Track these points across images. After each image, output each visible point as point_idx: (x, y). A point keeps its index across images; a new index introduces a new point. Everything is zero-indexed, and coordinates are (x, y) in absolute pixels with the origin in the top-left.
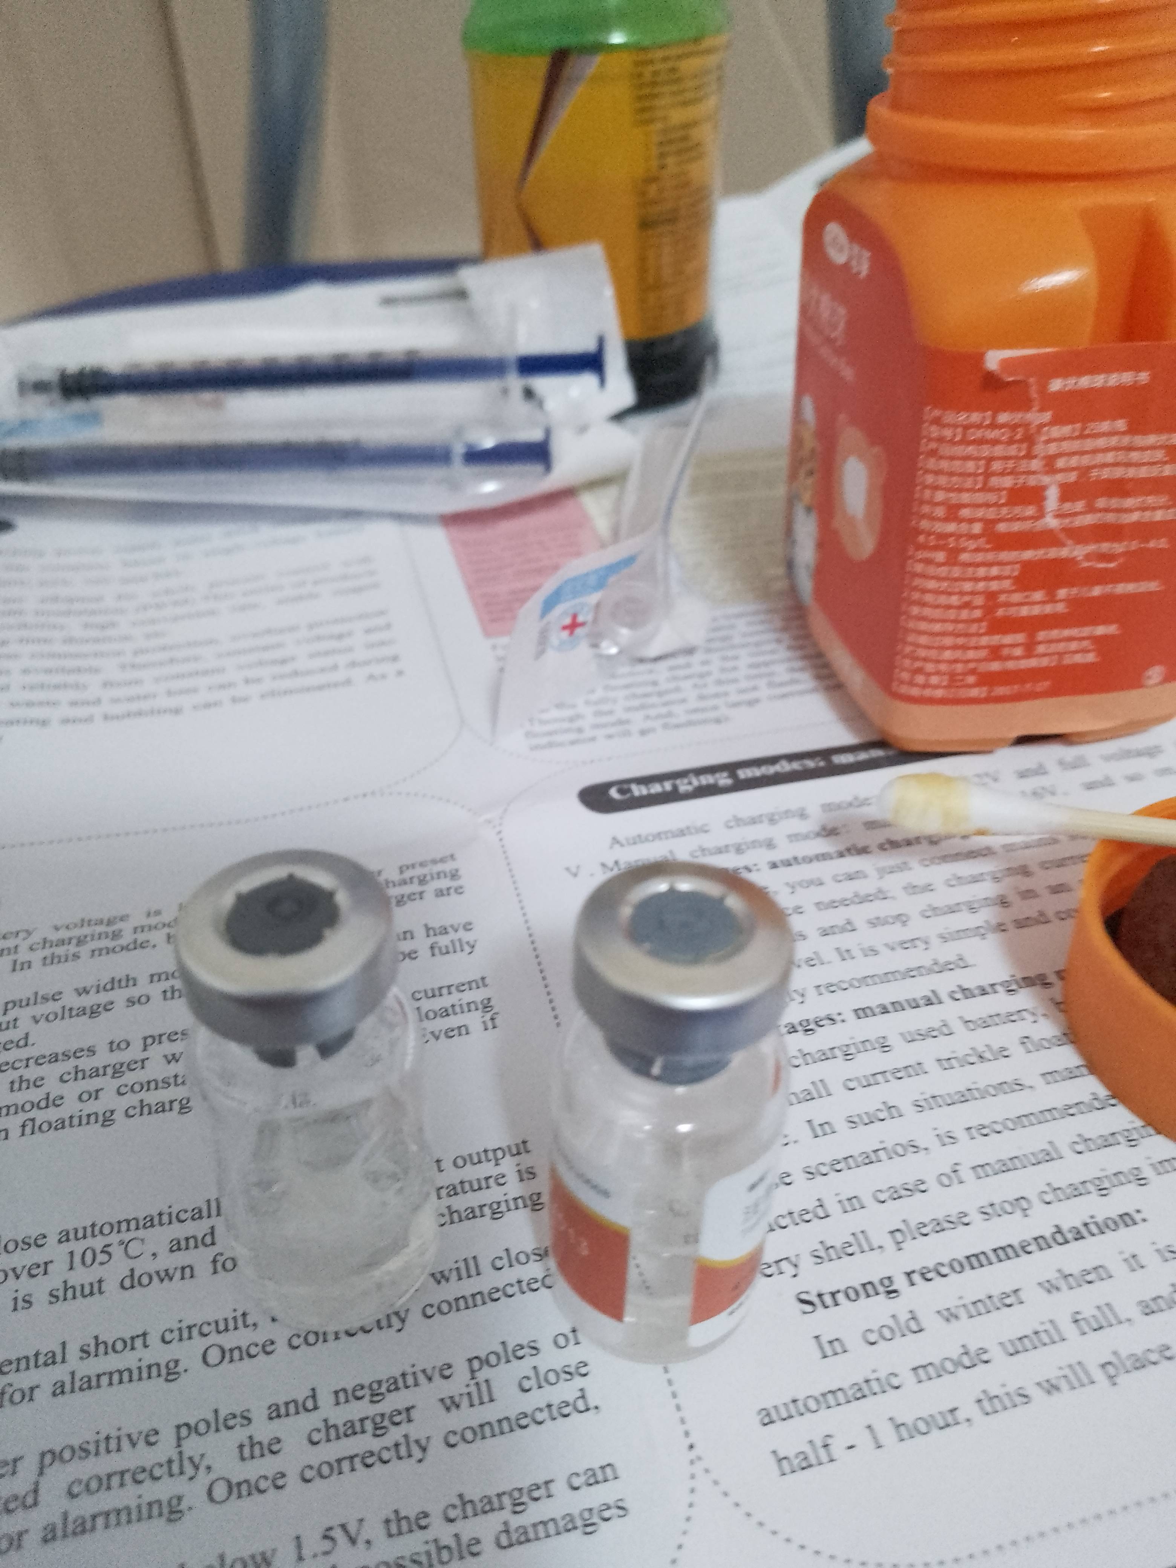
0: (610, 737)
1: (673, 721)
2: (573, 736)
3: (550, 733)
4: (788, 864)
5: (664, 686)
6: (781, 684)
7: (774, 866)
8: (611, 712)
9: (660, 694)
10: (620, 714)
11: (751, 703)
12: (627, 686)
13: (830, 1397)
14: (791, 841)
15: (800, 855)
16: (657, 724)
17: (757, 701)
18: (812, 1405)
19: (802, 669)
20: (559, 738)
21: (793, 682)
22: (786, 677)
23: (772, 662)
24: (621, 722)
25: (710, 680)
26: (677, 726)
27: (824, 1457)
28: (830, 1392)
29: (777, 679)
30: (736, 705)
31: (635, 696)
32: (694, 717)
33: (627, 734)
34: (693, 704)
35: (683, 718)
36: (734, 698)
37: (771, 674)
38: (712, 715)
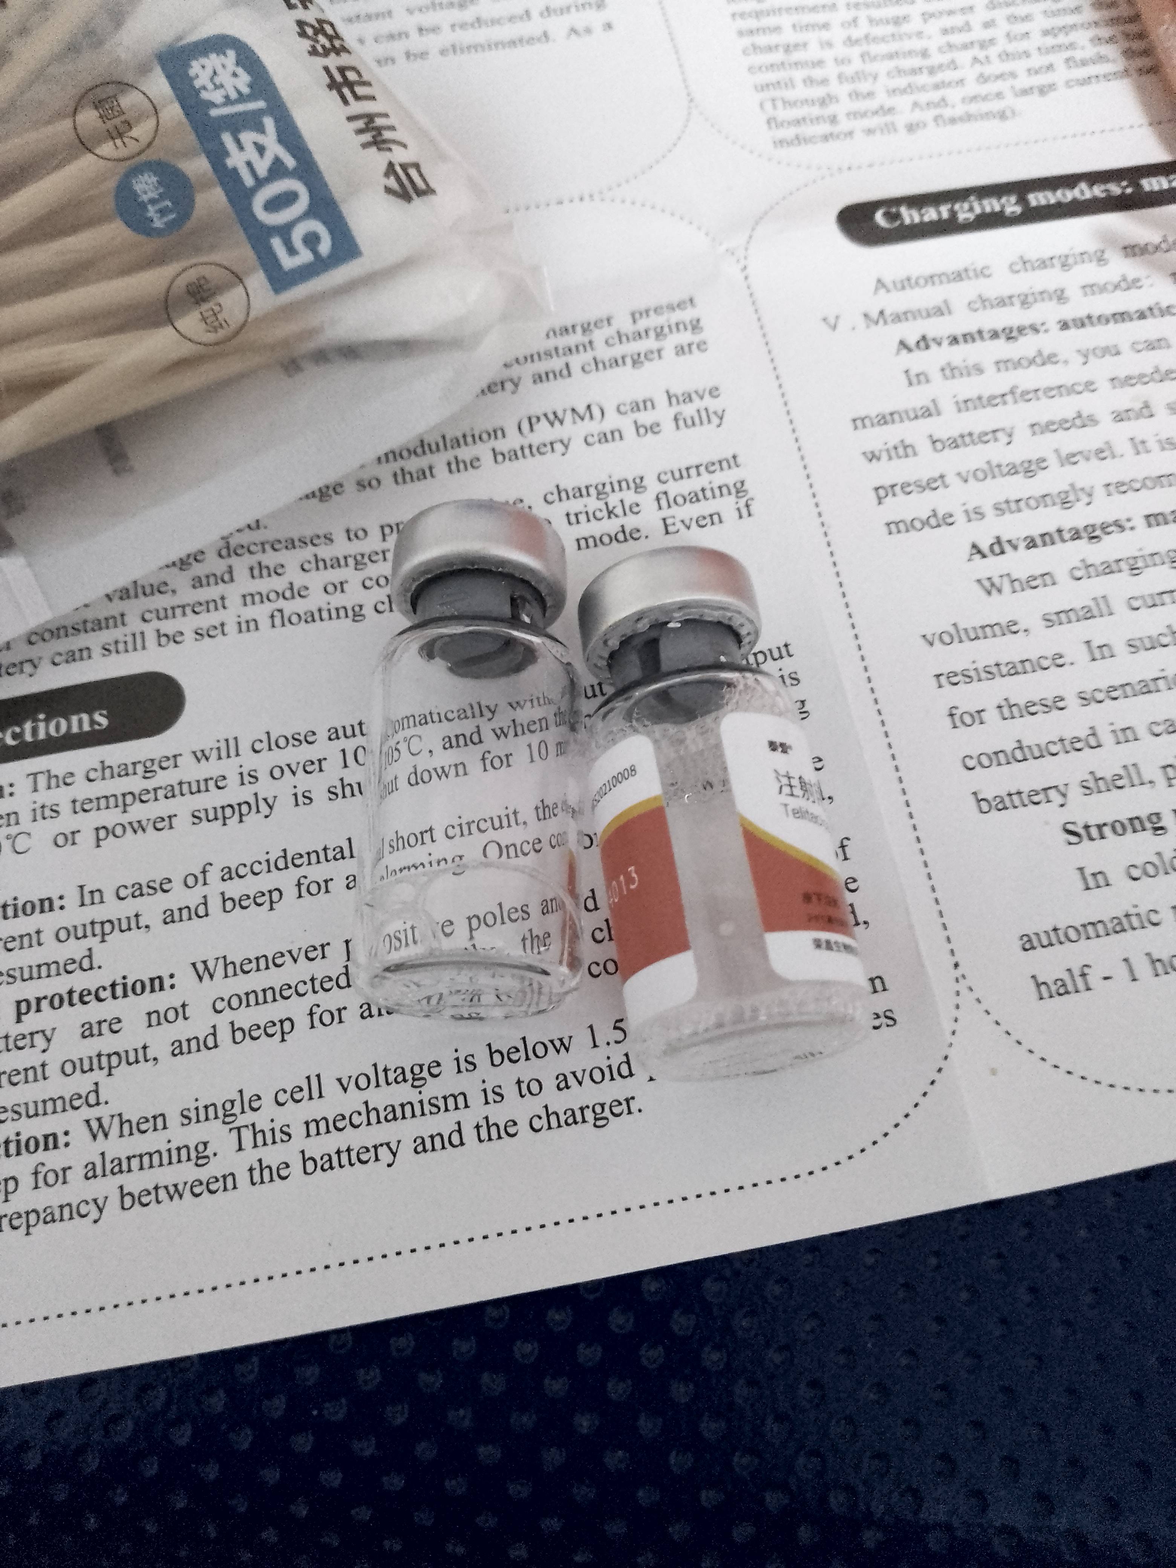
0: (870, 132)
1: (948, 113)
2: (824, 128)
3: (798, 122)
4: (1081, 323)
5: (937, 59)
6: (1084, 63)
7: (1065, 326)
8: (870, 95)
9: (932, 71)
10: (882, 99)
11: (1043, 91)
12: (891, 56)
13: (1090, 928)
14: (1086, 294)
15: (1096, 313)
16: (928, 115)
17: (1052, 87)
18: (1072, 934)
19: (1111, 40)
20: (809, 130)
21: (1101, 59)
22: (1090, 51)
23: (1074, 27)
24: (884, 111)
25: (993, 52)
26: (953, 121)
27: (1081, 985)
28: (1090, 923)
29: (1079, 55)
30: (1025, 92)
31: (900, 72)
32: (973, 108)
33: (890, 128)
34: (972, 88)
35: (960, 110)
36: (1024, 81)
37: (1071, 46)
38: (995, 106)
